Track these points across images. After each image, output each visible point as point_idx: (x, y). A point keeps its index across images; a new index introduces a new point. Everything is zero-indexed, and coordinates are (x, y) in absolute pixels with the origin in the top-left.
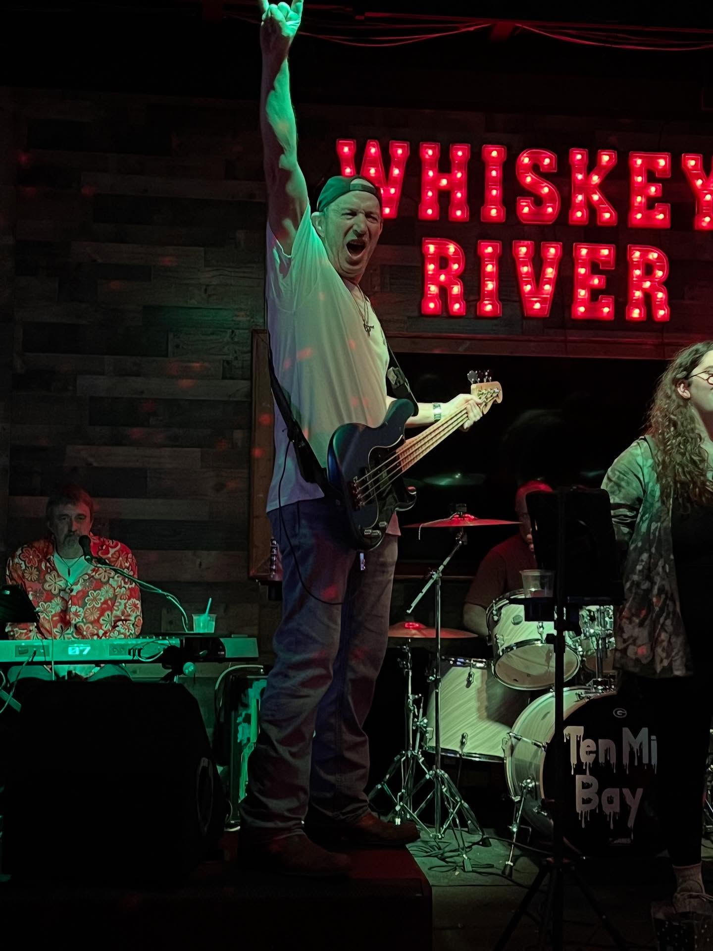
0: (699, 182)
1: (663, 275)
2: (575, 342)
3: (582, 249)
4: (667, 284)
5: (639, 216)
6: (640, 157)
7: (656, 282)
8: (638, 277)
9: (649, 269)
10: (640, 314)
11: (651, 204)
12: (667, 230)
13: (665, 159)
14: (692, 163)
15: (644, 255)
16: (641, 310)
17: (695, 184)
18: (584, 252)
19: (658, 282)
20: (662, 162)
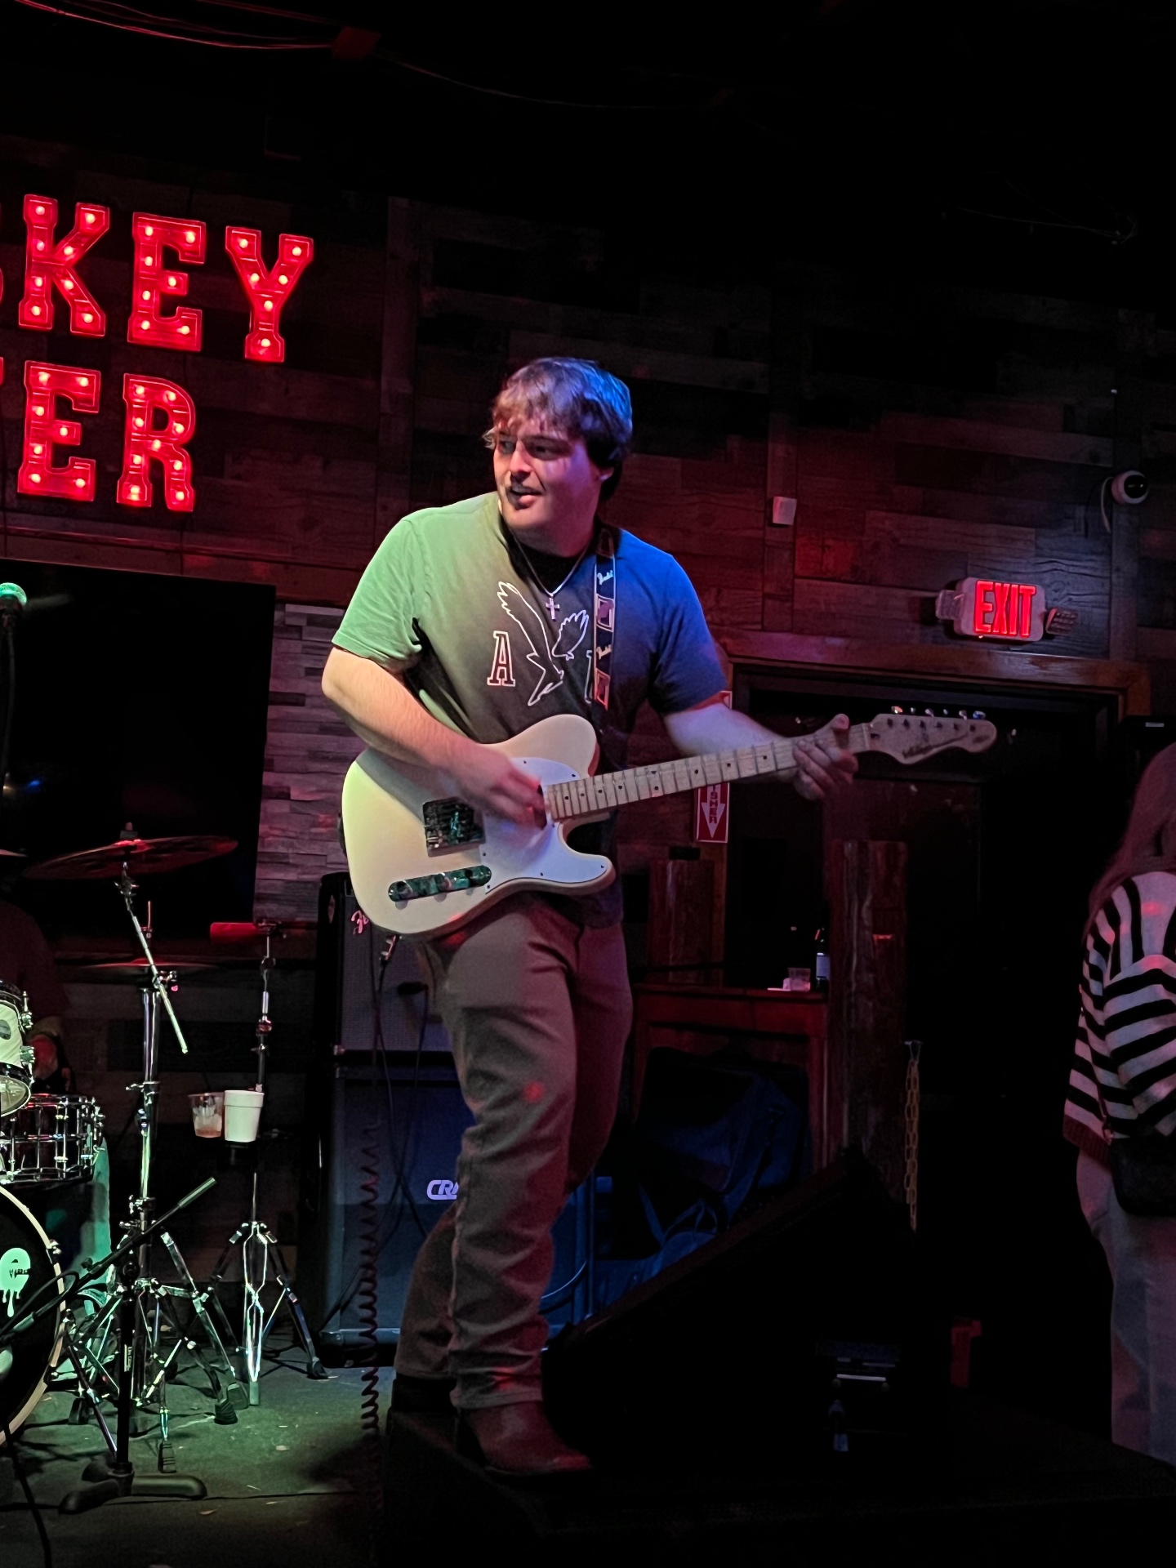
0: (255, 278)
1: (185, 431)
2: (20, 534)
3: (41, 373)
4: (193, 447)
5: (146, 325)
6: (151, 224)
7: (171, 442)
8: (140, 430)
9: (160, 420)
10: (141, 495)
11: (168, 306)
12: (195, 354)
13: (195, 230)
14: (244, 243)
15: (153, 393)
16: (142, 490)
17: (247, 280)
18: (44, 377)
19: (175, 443)
20: (191, 237)
